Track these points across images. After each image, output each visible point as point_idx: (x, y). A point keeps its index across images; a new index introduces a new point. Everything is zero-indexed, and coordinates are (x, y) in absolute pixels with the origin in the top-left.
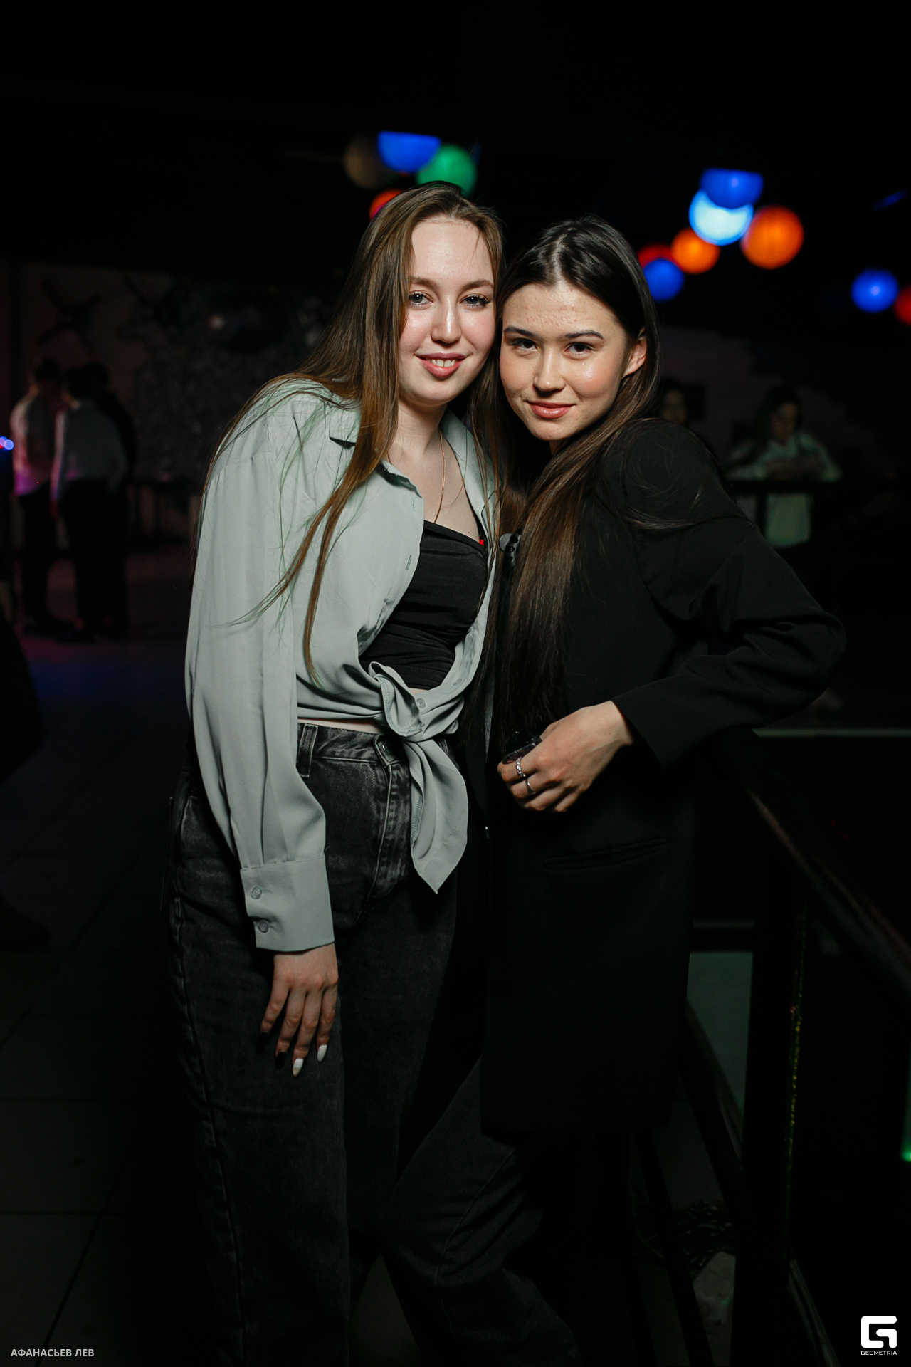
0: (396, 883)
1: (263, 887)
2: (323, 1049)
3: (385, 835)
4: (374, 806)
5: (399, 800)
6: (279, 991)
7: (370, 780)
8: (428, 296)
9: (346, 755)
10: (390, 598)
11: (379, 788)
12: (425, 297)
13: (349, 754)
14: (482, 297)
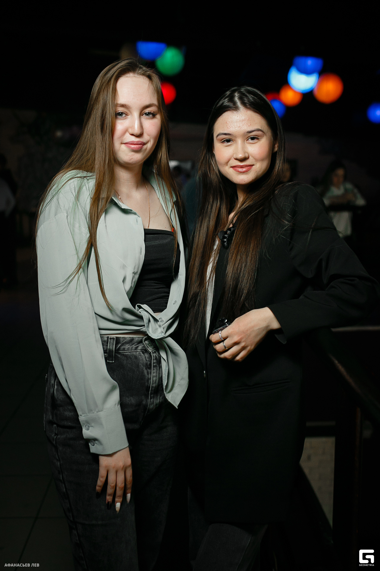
0: (158, 406)
1: (89, 424)
2: (129, 496)
3: (152, 385)
4: (145, 372)
5: (157, 367)
6: (102, 472)
7: (142, 360)
8: (125, 113)
9: (130, 349)
10: (136, 271)
11: (147, 363)
12: (124, 113)
13: (132, 348)
14: (152, 112)
